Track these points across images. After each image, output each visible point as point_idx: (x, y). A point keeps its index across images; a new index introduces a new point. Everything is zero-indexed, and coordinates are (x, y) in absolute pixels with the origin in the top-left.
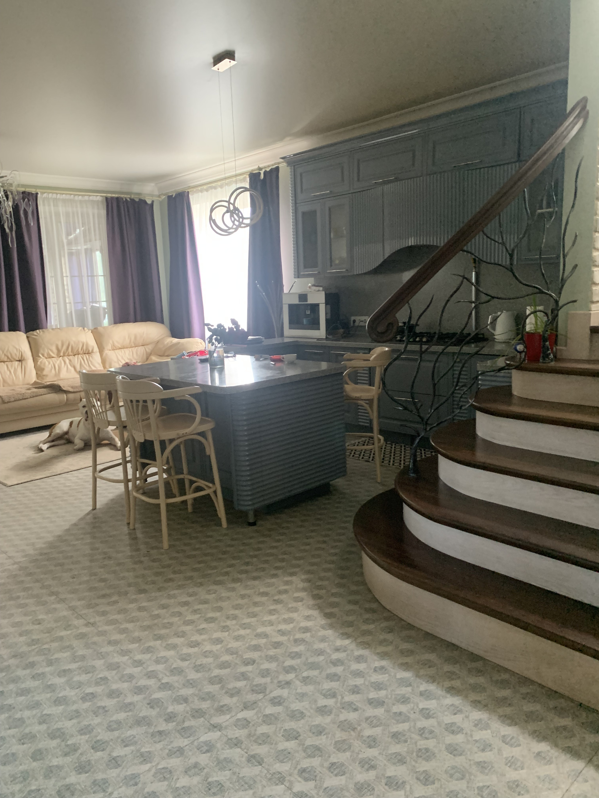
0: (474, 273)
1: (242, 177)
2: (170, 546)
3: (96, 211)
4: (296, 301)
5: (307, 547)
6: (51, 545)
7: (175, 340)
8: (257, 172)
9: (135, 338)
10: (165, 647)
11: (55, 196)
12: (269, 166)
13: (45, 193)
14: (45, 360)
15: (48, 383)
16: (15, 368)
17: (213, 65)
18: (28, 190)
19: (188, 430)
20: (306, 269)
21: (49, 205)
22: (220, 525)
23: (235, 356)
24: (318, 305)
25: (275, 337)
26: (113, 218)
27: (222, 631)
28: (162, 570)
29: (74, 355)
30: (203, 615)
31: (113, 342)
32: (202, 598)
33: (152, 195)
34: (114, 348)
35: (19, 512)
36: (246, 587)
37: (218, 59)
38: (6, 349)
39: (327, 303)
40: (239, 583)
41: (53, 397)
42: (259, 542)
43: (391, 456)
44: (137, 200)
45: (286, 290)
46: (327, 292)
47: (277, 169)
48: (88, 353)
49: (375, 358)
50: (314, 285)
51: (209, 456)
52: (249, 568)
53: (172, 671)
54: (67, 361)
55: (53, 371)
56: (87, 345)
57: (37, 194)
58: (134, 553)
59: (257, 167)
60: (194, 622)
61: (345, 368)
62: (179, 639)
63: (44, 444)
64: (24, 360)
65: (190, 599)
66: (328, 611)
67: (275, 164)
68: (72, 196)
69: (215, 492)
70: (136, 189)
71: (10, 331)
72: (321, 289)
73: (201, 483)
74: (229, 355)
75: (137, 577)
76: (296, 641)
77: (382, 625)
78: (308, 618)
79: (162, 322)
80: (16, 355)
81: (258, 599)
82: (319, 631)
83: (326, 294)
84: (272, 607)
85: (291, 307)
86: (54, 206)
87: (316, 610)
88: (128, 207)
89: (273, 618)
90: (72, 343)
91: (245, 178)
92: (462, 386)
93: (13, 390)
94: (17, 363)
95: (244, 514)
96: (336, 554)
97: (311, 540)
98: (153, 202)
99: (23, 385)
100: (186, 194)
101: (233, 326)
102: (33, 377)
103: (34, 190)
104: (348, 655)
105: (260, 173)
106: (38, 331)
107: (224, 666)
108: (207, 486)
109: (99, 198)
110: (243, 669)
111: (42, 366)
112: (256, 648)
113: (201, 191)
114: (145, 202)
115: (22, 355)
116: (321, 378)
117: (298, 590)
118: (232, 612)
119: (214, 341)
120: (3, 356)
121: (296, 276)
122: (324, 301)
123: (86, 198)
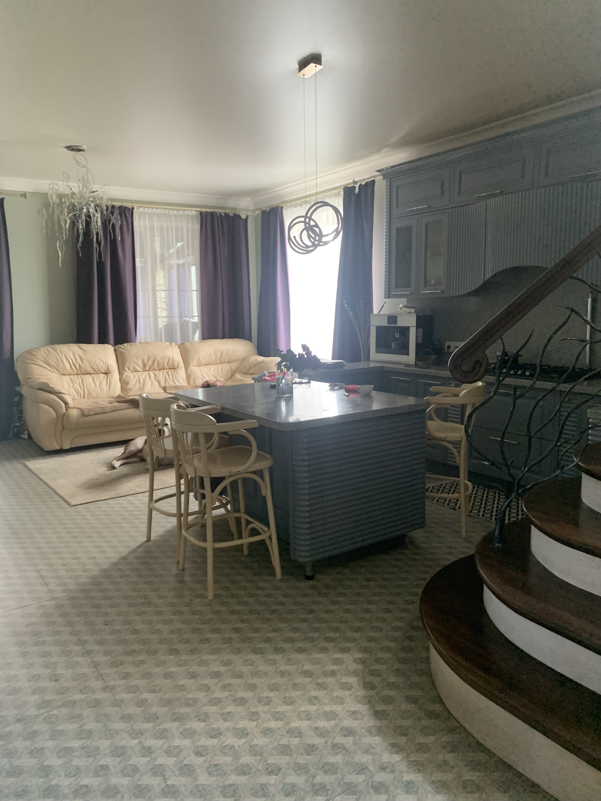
0: (589, 300)
1: (336, 191)
2: (215, 596)
3: (190, 226)
4: (385, 323)
5: (368, 616)
6: (95, 581)
7: (261, 358)
8: (352, 185)
9: (221, 354)
10: (181, 733)
11: (150, 210)
12: (364, 180)
13: (141, 207)
14: (130, 374)
15: (131, 398)
16: (100, 380)
17: (298, 71)
18: (125, 204)
19: (241, 468)
20: (398, 289)
21: (145, 220)
22: (274, 574)
23: (309, 383)
24: (407, 329)
25: (361, 361)
26: (206, 233)
27: (251, 720)
28: (200, 626)
29: (160, 370)
30: (233, 693)
31: (199, 359)
32: (237, 669)
33: (247, 210)
34: (200, 365)
35: (74, 537)
36: (289, 661)
37: (303, 64)
38: (93, 362)
39: (418, 326)
40: (281, 655)
41: (132, 413)
42: (314, 603)
43: (481, 504)
44: (231, 215)
45: (375, 311)
46: (419, 314)
47: (373, 182)
48: (174, 368)
49: (466, 393)
50: (405, 307)
51: (265, 497)
52: (297, 635)
53: (181, 769)
54: (152, 376)
55: (138, 385)
56: (173, 360)
57: (133, 208)
58: (176, 601)
59: (352, 181)
60: (221, 701)
61: (429, 404)
62: (199, 723)
63: (118, 460)
64: (110, 373)
65: (223, 669)
66: (379, 708)
67: (372, 177)
68: (167, 210)
69: (270, 538)
70: (231, 203)
71: (99, 343)
72: (413, 310)
73: (257, 525)
74: (304, 381)
75: (172, 632)
76: (335, 746)
77: (443, 739)
78: (354, 714)
79: (250, 339)
80: (102, 367)
81: (300, 680)
82: (365, 736)
83: (418, 317)
84: (314, 693)
85: (379, 329)
86: (149, 220)
87: (366, 704)
88: (222, 223)
89: (312, 708)
90: (158, 358)
91: (340, 191)
92: (565, 442)
93: (96, 402)
94: (103, 375)
95: (301, 566)
96: (400, 628)
97: (373, 607)
98: (247, 216)
99: (107, 397)
100: (280, 209)
101: (304, 353)
102: (117, 390)
103: (131, 204)
104: (395, 779)
105: (354, 187)
106: (125, 344)
107: (243, 770)
108: (263, 530)
109: (194, 213)
110: (264, 779)
111: (127, 380)
112: (285, 750)
113: (295, 206)
114: (239, 217)
115: (108, 368)
116: (400, 414)
117: (349, 673)
118: (266, 694)
119: (283, 367)
120: (90, 368)
121: (387, 296)
122: (415, 324)
123: (181, 212)
